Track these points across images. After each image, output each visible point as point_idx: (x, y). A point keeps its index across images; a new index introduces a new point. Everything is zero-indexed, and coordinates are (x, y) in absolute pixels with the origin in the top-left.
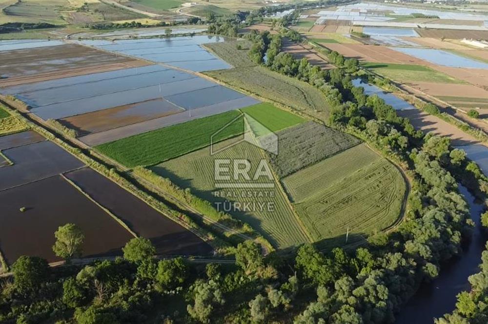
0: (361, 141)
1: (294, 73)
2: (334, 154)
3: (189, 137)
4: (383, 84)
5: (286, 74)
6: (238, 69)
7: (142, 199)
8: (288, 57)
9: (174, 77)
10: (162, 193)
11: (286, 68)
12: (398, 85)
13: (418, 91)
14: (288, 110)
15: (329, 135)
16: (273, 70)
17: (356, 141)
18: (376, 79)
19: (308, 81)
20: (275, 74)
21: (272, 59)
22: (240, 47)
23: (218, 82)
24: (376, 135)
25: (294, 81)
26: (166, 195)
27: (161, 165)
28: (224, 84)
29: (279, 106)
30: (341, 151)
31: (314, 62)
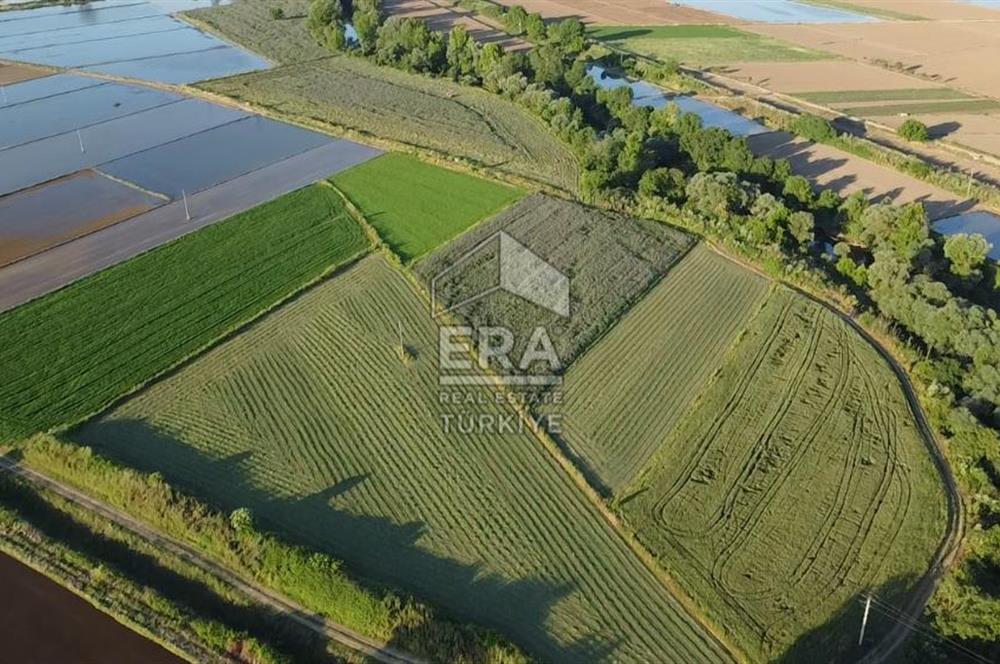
0: (695, 241)
1: (437, 65)
2: (646, 291)
3: (197, 290)
4: (662, 76)
5: (419, 69)
6: (291, 66)
7: (69, 586)
8: (413, 26)
9: (118, 105)
10: (145, 540)
11: (415, 56)
12: (697, 75)
13: (748, 84)
14: (464, 167)
15: (602, 230)
16: (383, 63)
17: (681, 239)
18: (641, 65)
19: (479, 83)
20: (390, 73)
21: (371, 35)
22: (280, 12)
23: (247, 108)
24: (724, 214)
25: (444, 86)
26: (159, 544)
27: (121, 412)
28: (264, 112)
29: (435, 160)
30: (658, 277)
31: (481, 37)
